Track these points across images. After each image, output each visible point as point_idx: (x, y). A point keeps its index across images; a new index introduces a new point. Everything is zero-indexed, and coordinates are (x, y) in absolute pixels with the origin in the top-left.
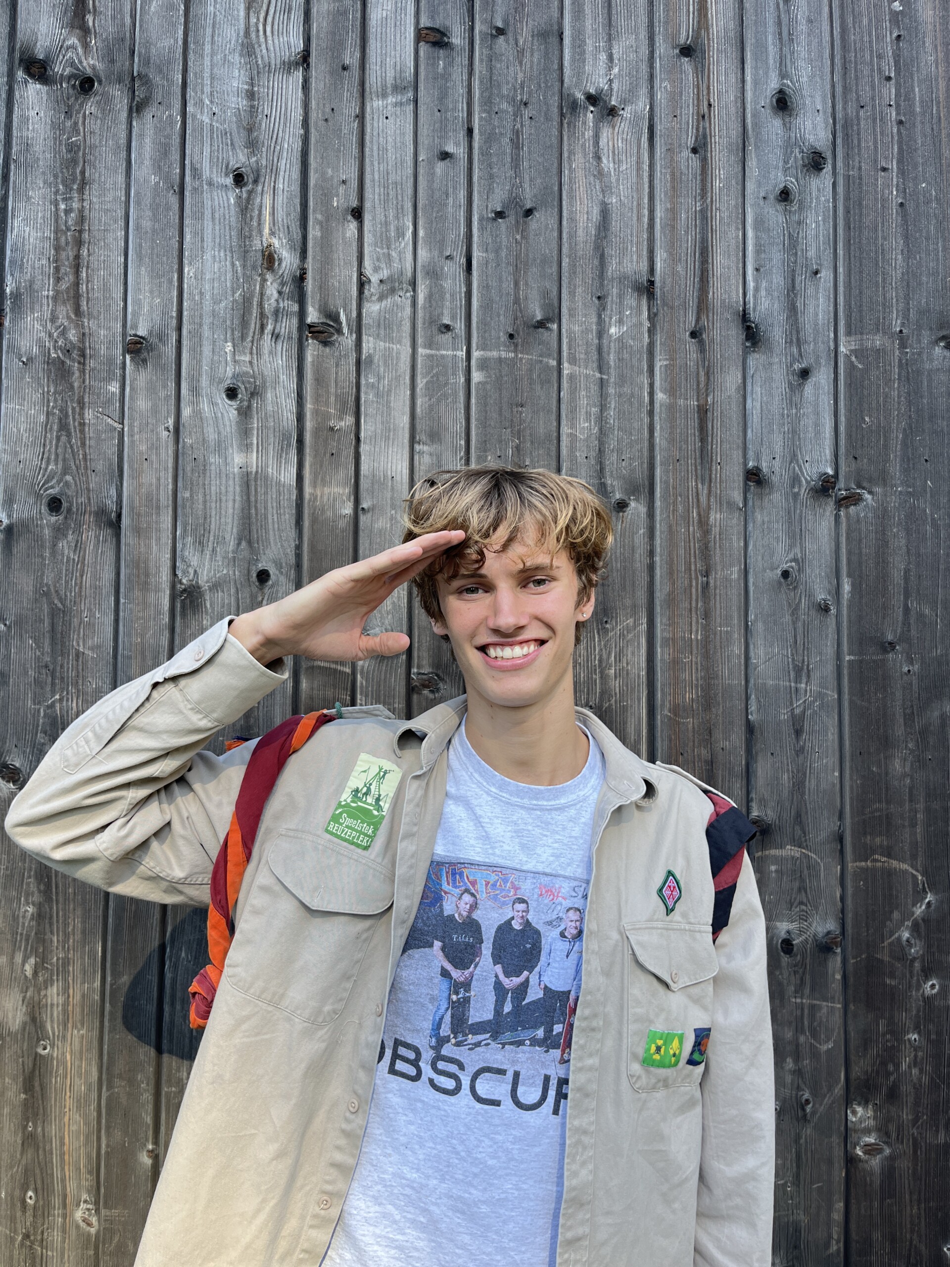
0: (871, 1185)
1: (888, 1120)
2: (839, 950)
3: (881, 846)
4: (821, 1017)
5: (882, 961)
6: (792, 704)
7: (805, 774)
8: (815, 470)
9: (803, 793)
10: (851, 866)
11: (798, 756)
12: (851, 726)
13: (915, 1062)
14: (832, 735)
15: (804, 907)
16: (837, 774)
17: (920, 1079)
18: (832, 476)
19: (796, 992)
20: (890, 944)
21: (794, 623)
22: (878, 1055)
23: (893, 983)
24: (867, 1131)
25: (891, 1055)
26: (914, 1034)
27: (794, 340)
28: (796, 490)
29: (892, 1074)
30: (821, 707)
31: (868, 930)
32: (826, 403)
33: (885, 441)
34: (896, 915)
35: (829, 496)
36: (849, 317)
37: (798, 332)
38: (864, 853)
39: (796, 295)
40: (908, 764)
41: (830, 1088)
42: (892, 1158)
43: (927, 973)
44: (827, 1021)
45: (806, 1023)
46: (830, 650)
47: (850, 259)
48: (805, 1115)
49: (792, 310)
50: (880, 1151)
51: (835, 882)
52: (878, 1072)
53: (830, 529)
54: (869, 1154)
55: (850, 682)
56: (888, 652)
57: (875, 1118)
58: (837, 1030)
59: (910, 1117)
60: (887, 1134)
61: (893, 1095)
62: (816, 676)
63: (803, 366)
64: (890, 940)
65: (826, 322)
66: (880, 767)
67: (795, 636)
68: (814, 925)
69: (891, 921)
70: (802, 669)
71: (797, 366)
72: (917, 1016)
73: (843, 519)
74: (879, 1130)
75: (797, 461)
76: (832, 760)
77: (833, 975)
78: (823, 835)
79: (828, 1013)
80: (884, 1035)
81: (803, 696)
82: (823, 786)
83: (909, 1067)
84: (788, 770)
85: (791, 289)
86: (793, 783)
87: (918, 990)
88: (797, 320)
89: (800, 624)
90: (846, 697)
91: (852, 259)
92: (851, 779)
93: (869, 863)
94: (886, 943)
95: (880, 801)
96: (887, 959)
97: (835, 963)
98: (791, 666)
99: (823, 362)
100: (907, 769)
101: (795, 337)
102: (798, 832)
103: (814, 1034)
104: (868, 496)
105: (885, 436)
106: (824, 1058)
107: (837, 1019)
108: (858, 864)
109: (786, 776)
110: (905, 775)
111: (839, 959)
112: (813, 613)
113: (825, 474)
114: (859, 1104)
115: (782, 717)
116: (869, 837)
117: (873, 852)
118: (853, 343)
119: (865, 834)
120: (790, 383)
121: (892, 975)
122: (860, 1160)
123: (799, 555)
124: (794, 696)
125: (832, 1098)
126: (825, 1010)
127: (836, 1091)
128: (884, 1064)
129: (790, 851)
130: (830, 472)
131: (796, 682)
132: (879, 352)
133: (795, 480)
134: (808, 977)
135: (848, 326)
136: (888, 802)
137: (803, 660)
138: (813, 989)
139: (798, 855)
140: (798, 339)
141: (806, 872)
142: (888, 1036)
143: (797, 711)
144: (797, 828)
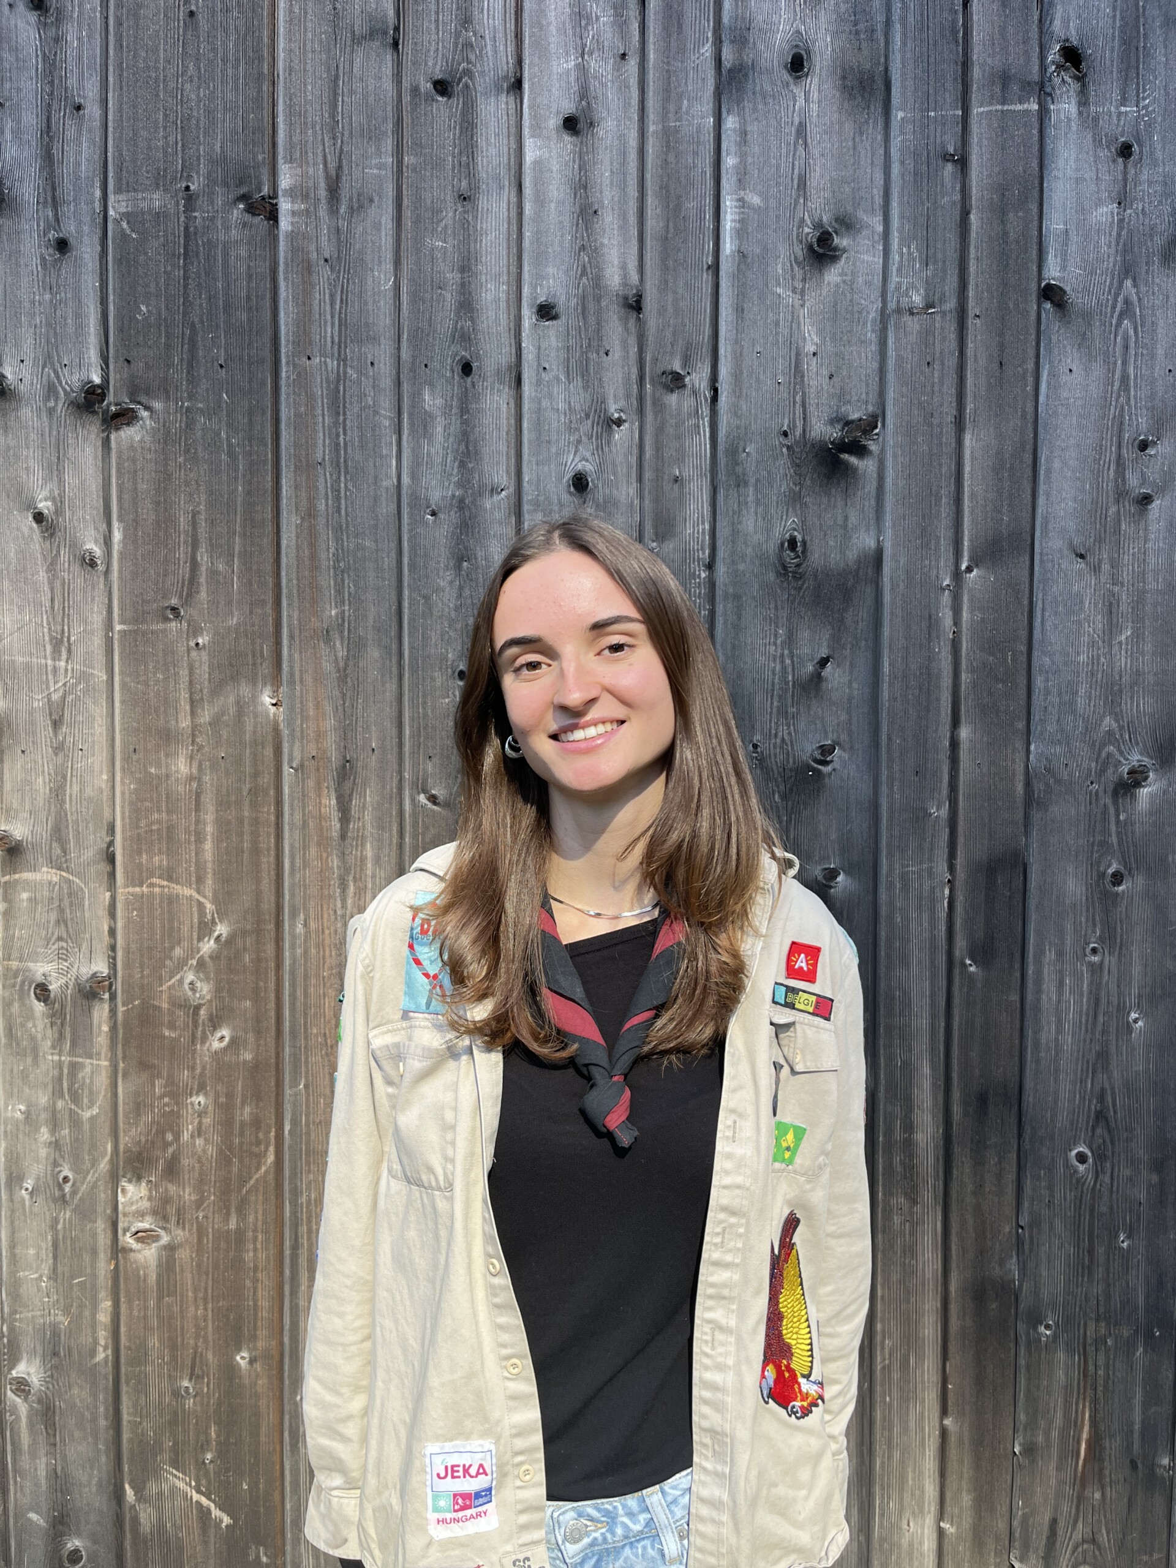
0: (145, 1280)
1: (166, 1200)
2: (107, 996)
3: (160, 866)
4: (84, 1078)
5: (159, 1008)
6: (48, 688)
7: (64, 777)
8: (76, 377)
9: (63, 802)
10: (123, 891)
11: (56, 754)
12: (123, 714)
13: (199, 1132)
14: (100, 729)
15: (64, 945)
16: (105, 777)
17: (204, 1151)
18: (98, 386)
19: (53, 1047)
20: (169, 988)
21: (51, 583)
22: (153, 1122)
23: (173, 1035)
24: (141, 1215)
25: (171, 1122)
26: (197, 1094)
27: (49, 199)
28: (52, 404)
29: (171, 1144)
30: (86, 691)
31: (142, 972)
32: (90, 283)
33: (168, 337)
34: (178, 952)
35: (94, 413)
36: (119, 169)
37: (54, 189)
38: (138, 877)
39: (51, 138)
40: (195, 765)
41: (94, 1163)
42: (171, 1248)
43: (215, 1023)
44: (92, 1082)
45: (65, 1085)
46: (97, 619)
47: (121, 88)
48: (64, 1196)
49: (48, 158)
50: (157, 1238)
51: (102, 913)
52: (153, 1143)
53: (96, 457)
54: (143, 1242)
55: (121, 659)
56: (170, 620)
57: (150, 1199)
58: (103, 1093)
59: (193, 1198)
60: (165, 1218)
61: (172, 1171)
62: (79, 651)
63: (61, 235)
64: (170, 983)
65: (90, 174)
66: (158, 766)
67: (52, 600)
68: (76, 966)
69: (171, 959)
70: (62, 641)
71: (52, 235)
72: (202, 1074)
73: (113, 444)
74: (155, 1213)
75: (53, 364)
76: (98, 759)
77: (100, 1027)
78: (89, 854)
79: (92, 1073)
80: (162, 1097)
81: (62, 677)
82: (89, 792)
83: (192, 1136)
84: (43, 772)
85: (47, 131)
86: (51, 790)
87: (203, 1042)
88: (53, 171)
89: (58, 584)
90: (117, 678)
91: (125, 88)
92: (123, 783)
93: (145, 889)
94: (164, 987)
95: (159, 811)
96: (165, 1005)
97: (100, 1013)
98: (47, 638)
99: (86, 228)
100: (195, 771)
101: (52, 197)
102: (57, 850)
103: (75, 1098)
104: (145, 414)
105: (167, 332)
106: (86, 1127)
107: (102, 1081)
108: (131, 889)
109: (40, 780)
110: (191, 778)
111: (106, 1006)
112: (76, 568)
113: (91, 382)
114: (130, 1181)
115: (36, 704)
116: (144, 856)
117: (151, 875)
118: (124, 204)
119: (140, 853)
120: (43, 259)
121: (172, 1026)
122: (131, 1250)
123: (56, 493)
124: (50, 677)
125: (96, 1175)
126: (88, 1070)
127: (102, 1166)
128: (161, 1132)
129: (46, 875)
130: (97, 380)
131: (54, 659)
132: (159, 217)
133: (51, 390)
134: (68, 1029)
135: (119, 180)
136: (169, 812)
137: (63, 630)
138: (74, 1044)
139: (55, 879)
140: (54, 198)
141: (66, 902)
142: (166, 1100)
143: (55, 697)
144: (54, 845)
